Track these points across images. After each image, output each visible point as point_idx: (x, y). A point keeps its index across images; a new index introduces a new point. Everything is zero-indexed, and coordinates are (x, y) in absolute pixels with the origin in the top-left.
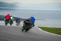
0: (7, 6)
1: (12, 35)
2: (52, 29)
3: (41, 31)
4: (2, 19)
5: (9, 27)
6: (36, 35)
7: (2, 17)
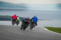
0: (14, 6)
1: (18, 34)
2: (58, 29)
3: (47, 31)
4: (8, 19)
5: (15, 27)
6: (42, 35)
7: (8, 17)
